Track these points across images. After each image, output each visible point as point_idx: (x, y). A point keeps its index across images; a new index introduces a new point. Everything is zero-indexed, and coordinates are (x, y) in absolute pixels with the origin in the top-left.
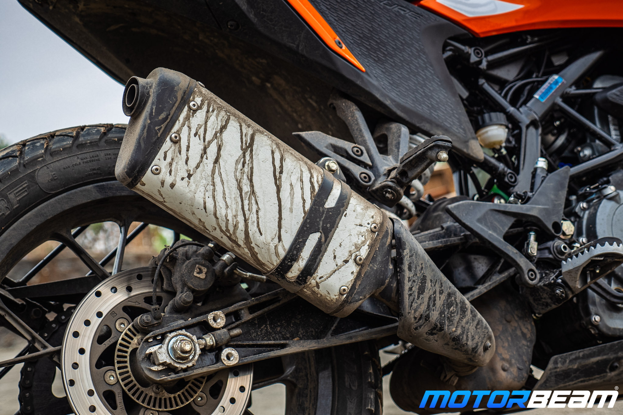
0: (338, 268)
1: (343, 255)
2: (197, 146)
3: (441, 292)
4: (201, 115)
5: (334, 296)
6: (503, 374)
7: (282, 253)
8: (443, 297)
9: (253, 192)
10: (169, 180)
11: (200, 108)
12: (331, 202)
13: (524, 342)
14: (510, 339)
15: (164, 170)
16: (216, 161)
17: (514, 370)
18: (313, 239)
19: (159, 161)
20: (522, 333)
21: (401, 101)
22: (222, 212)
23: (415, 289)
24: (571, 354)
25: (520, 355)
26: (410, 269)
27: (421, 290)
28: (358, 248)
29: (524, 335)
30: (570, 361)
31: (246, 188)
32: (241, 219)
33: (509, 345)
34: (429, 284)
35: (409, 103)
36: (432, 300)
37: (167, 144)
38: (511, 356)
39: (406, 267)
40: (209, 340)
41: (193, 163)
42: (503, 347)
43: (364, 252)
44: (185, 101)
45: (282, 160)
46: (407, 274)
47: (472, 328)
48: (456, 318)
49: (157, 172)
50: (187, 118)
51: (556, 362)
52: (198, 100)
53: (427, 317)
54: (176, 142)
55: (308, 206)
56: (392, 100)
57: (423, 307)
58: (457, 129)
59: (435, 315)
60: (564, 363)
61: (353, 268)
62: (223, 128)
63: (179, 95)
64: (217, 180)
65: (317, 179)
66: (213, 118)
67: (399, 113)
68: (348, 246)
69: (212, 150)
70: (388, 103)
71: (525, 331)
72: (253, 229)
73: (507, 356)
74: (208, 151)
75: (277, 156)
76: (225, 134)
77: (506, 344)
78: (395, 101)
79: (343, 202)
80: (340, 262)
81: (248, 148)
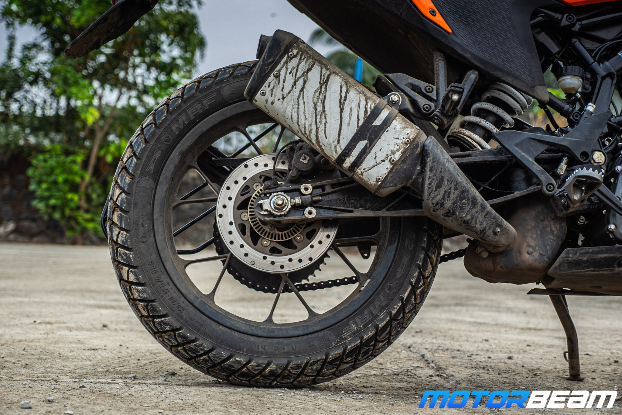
0: (377, 164)
1: (381, 156)
2: (290, 80)
3: (456, 189)
4: (295, 61)
5: (373, 182)
6: (527, 256)
7: (339, 152)
8: (457, 193)
9: (324, 111)
10: (270, 100)
11: (295, 56)
12: (378, 122)
13: (551, 237)
14: (539, 232)
15: (268, 93)
16: (302, 90)
17: (536, 255)
18: (362, 144)
19: (265, 88)
20: (551, 229)
21: (480, 55)
22: (302, 121)
23: (434, 184)
24: (582, 249)
25: (545, 246)
26: (431, 171)
27: (439, 186)
28: (393, 153)
29: (552, 231)
30: (581, 254)
31: (319, 108)
32: (314, 127)
33: (537, 236)
34: (445, 182)
35: (486, 57)
36: (447, 194)
37: (272, 78)
38: (536, 245)
39: (428, 169)
40: (298, 201)
41: (286, 91)
42: (532, 238)
43: (397, 156)
44: (286, 51)
45: (347, 92)
46: (428, 173)
47: (481, 217)
48: (467, 208)
49: (264, 94)
50: (286, 63)
51: (568, 253)
52: (295, 52)
53: (442, 205)
54: (277, 77)
55: (361, 123)
56: (472, 54)
57: (439, 198)
58: (526, 77)
59: (448, 204)
60: (575, 254)
61: (387, 165)
62: (309, 70)
63: (283, 48)
64: (301, 101)
65: (371, 105)
66: (303, 63)
67: (477, 63)
68: (387, 151)
69: (300, 83)
70: (467, 55)
71: (553, 228)
72: (321, 134)
73: (533, 244)
74: (297, 83)
75: (344, 89)
76: (310, 74)
77: (535, 236)
78: (474, 55)
79: (387, 123)
80: (379, 160)
81: (324, 83)
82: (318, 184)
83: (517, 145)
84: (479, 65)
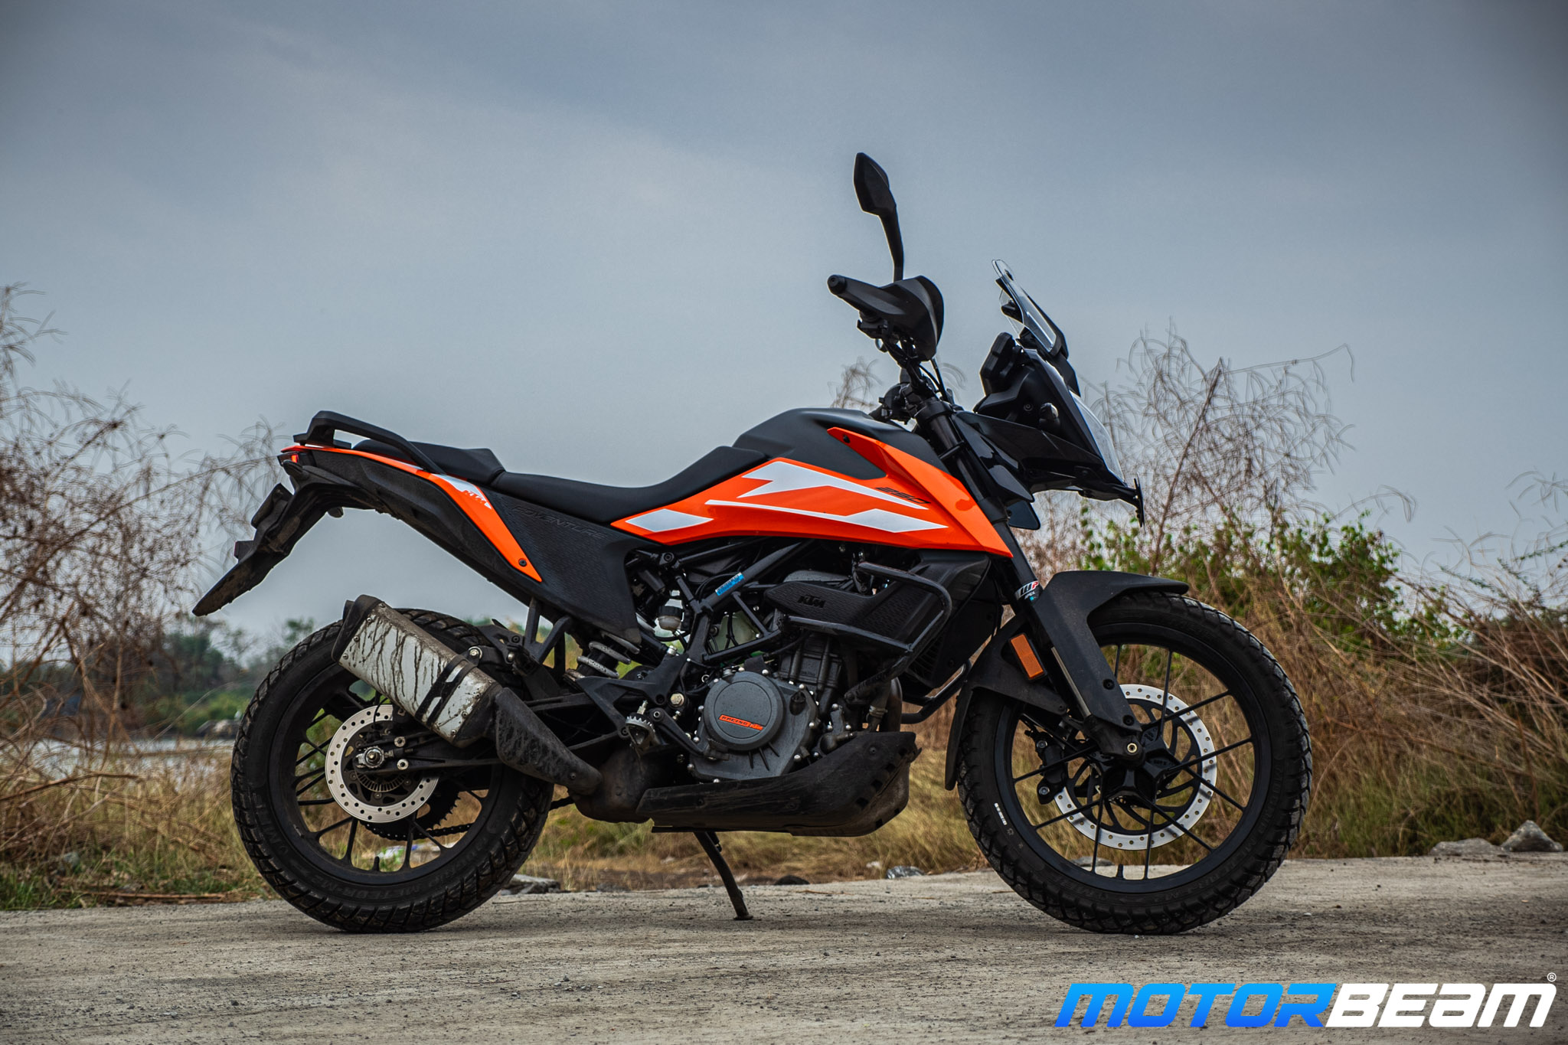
0: (451, 719)
1: (454, 711)
2: (369, 643)
3: (526, 739)
4: (373, 626)
5: (448, 734)
6: (616, 798)
7: (417, 708)
8: (527, 742)
9: (401, 671)
10: (353, 662)
11: (373, 621)
12: (450, 679)
13: (637, 778)
14: (628, 774)
15: (350, 657)
16: (380, 652)
17: (624, 795)
18: (437, 700)
19: (347, 651)
20: (640, 770)
22: (382, 682)
23: (505, 735)
24: (662, 789)
25: (632, 786)
26: (501, 722)
27: (510, 736)
28: (465, 707)
29: (640, 772)
30: (661, 794)
31: (397, 669)
32: (393, 686)
33: (626, 778)
34: (515, 733)
36: (518, 743)
37: (353, 641)
38: (624, 786)
39: (497, 721)
40: (390, 754)
41: (366, 653)
42: (621, 778)
43: (469, 710)
44: (365, 617)
45: (421, 652)
46: (498, 725)
47: (553, 764)
48: (539, 756)
49: (346, 657)
50: (365, 628)
51: (649, 793)
52: (373, 617)
53: (514, 754)
54: (357, 641)
55: (434, 681)
56: (563, 601)
57: (510, 747)
59: (520, 753)
60: (656, 794)
61: (460, 719)
62: (387, 633)
63: (362, 614)
64: (380, 663)
65: (444, 663)
66: (380, 627)
67: (567, 610)
68: (459, 706)
69: (378, 646)
70: (558, 603)
71: (642, 769)
72: (399, 692)
73: (622, 786)
74: (376, 646)
75: (419, 650)
76: (387, 637)
77: (624, 777)
79: (459, 679)
80: (452, 715)
81: (400, 644)
82: (412, 736)
83: (597, 691)
84: (570, 611)
